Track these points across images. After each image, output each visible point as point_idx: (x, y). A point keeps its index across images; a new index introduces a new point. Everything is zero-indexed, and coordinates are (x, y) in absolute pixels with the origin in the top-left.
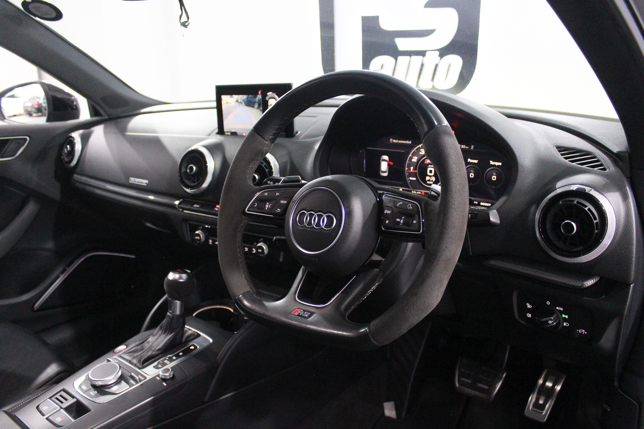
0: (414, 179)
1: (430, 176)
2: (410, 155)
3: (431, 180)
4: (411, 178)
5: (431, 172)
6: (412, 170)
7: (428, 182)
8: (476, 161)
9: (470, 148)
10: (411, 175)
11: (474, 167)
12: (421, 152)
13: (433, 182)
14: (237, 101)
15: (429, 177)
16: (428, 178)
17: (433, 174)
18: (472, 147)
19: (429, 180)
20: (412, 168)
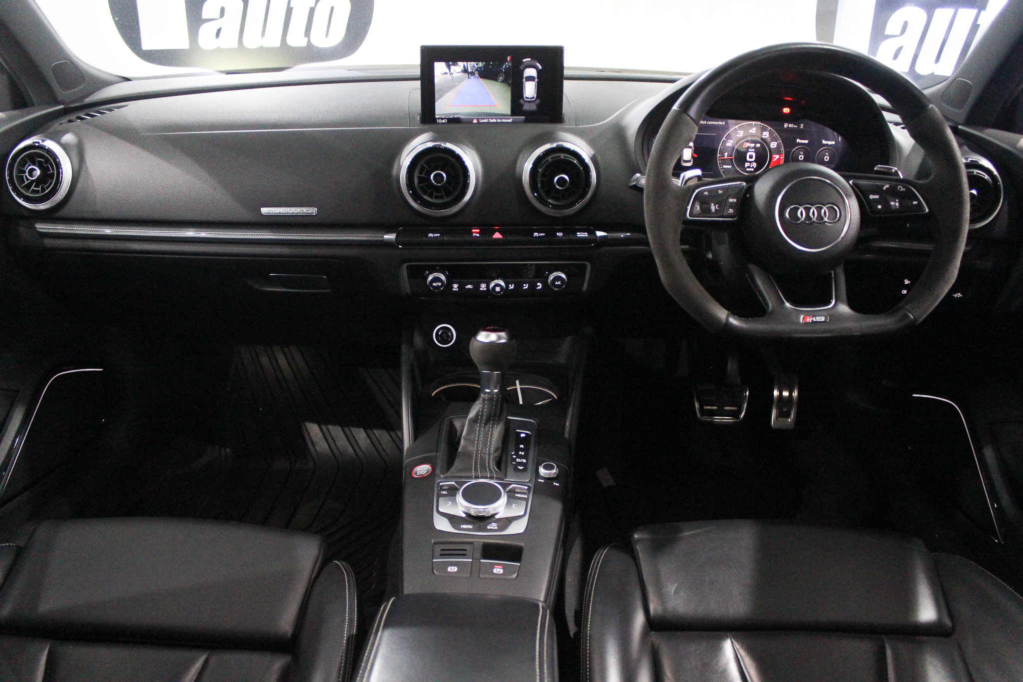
0: (730, 167)
1: (750, 162)
2: (724, 139)
3: (751, 166)
4: (725, 166)
5: (751, 157)
6: (726, 157)
7: (747, 169)
8: (806, 142)
9: (799, 127)
10: (724, 162)
11: (803, 148)
12: (738, 134)
13: (754, 169)
14: (465, 71)
15: (749, 164)
16: (747, 165)
17: (753, 159)
18: (802, 126)
19: (749, 167)
20: (726, 154)
